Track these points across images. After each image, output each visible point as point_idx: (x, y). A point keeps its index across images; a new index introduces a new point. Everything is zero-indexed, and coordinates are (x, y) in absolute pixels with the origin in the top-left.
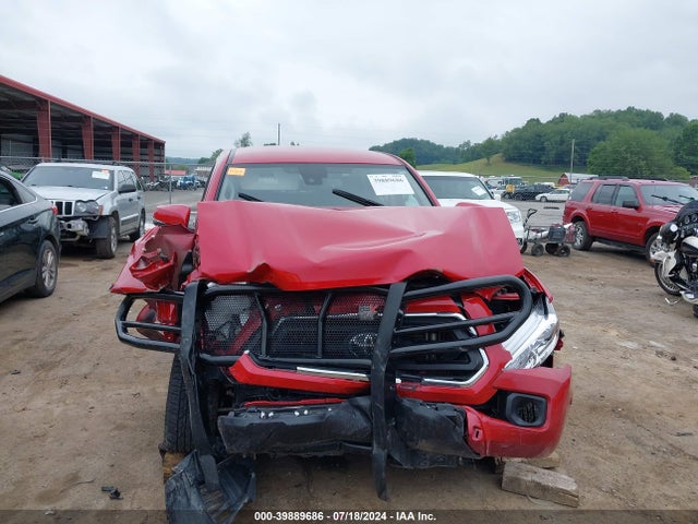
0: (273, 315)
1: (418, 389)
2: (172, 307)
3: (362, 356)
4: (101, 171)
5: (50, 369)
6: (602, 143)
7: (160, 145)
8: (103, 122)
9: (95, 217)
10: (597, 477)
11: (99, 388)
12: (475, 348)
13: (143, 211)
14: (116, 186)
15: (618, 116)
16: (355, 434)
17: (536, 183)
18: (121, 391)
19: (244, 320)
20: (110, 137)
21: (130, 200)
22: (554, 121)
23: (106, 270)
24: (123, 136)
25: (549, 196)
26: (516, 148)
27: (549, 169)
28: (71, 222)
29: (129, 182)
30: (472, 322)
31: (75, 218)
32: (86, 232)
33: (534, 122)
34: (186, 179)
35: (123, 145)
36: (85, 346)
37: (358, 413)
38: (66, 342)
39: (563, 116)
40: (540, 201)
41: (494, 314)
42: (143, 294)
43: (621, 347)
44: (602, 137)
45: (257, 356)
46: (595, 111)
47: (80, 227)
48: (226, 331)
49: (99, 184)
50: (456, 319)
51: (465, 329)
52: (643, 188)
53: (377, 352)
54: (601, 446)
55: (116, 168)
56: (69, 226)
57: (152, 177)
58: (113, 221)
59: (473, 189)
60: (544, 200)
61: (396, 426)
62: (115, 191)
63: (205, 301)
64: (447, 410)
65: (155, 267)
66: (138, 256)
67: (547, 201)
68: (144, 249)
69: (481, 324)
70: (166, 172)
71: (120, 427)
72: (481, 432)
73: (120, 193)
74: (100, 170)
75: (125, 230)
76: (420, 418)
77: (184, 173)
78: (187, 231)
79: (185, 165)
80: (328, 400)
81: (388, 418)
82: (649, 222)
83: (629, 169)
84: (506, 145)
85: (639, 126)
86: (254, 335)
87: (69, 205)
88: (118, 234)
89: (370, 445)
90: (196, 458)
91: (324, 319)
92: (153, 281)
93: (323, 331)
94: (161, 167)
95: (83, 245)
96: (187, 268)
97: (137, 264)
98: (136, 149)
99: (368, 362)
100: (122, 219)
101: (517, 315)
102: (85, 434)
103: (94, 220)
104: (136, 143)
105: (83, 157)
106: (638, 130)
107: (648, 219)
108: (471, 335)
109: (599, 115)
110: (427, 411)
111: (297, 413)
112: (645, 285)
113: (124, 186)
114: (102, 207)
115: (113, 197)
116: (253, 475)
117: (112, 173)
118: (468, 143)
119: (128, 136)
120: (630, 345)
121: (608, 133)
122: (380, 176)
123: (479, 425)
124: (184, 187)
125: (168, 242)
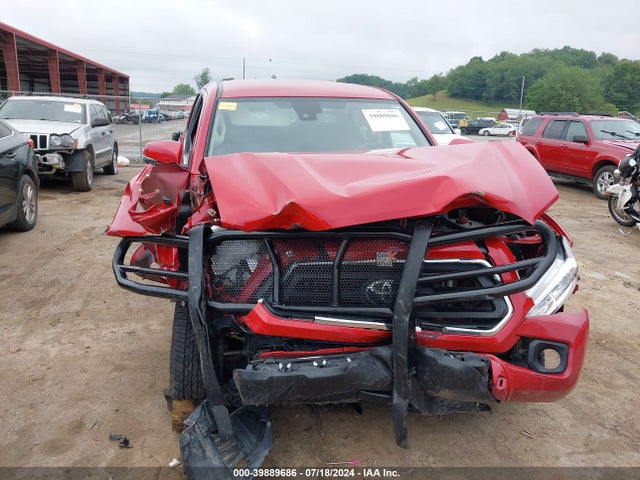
0: (284, 261)
1: (439, 338)
2: (175, 251)
3: (380, 304)
4: (74, 105)
5: (41, 307)
6: (540, 80)
7: (124, 80)
8: (68, 56)
9: (70, 150)
10: (597, 414)
11: (92, 327)
12: (500, 296)
13: (116, 145)
14: (89, 120)
15: (555, 55)
16: (375, 384)
17: (478, 118)
18: (115, 330)
19: (253, 265)
20: (75, 70)
21: (103, 134)
22: (495, 60)
23: (84, 202)
24: (88, 70)
25: (492, 130)
26: (460, 84)
27: (490, 105)
28: (47, 156)
29: (100, 116)
30: (497, 269)
31: (50, 151)
32: (62, 166)
33: (477, 60)
34: (150, 113)
35: (89, 78)
36: (74, 282)
37: (378, 363)
38: (54, 277)
39: (504, 54)
40: (483, 135)
41: (519, 259)
42: (143, 237)
43: (590, 278)
44: (539, 75)
45: (271, 305)
46: (534, 50)
47: (56, 161)
48: (233, 276)
49: (70, 118)
50: (481, 266)
51: (490, 276)
52: (592, 124)
53: (400, 301)
54: (595, 381)
55: (88, 102)
56: (45, 160)
57: (118, 111)
58: (88, 154)
59: (435, 124)
60: (486, 134)
61: (416, 376)
62: (89, 124)
63: (211, 246)
64: (474, 360)
65: (156, 211)
66: (136, 198)
67: (490, 135)
68: (140, 190)
69: (506, 271)
70: (131, 106)
71: (119, 368)
72: (505, 381)
73: (93, 126)
74: (72, 104)
75: (100, 163)
76: (445, 368)
77: (148, 106)
78: (181, 170)
79: (149, 99)
80: (346, 349)
81: (410, 367)
82: (598, 156)
83: (563, 105)
84: (450, 82)
85: (574, 64)
86: (264, 281)
87: (43, 138)
88: (93, 167)
89: (390, 393)
90: (207, 408)
91: (340, 266)
92: (153, 225)
93: (339, 279)
94: (126, 101)
95: (59, 178)
96: (184, 209)
97: (134, 207)
98: (101, 82)
99: (387, 310)
100: (96, 152)
101: (543, 261)
102: (85, 376)
103: (69, 154)
104: (101, 77)
105: (51, 91)
106: (573, 68)
107: (597, 153)
108: (495, 283)
109: (537, 53)
110: (451, 361)
111: (315, 364)
112: (597, 216)
113: (96, 120)
114: (76, 141)
115: (86, 131)
116: (269, 424)
117: (84, 106)
118: (415, 80)
119: (93, 70)
120: (598, 276)
121: (544, 71)
122: (374, 112)
123: (503, 374)
124: (149, 121)
125: (162, 182)
